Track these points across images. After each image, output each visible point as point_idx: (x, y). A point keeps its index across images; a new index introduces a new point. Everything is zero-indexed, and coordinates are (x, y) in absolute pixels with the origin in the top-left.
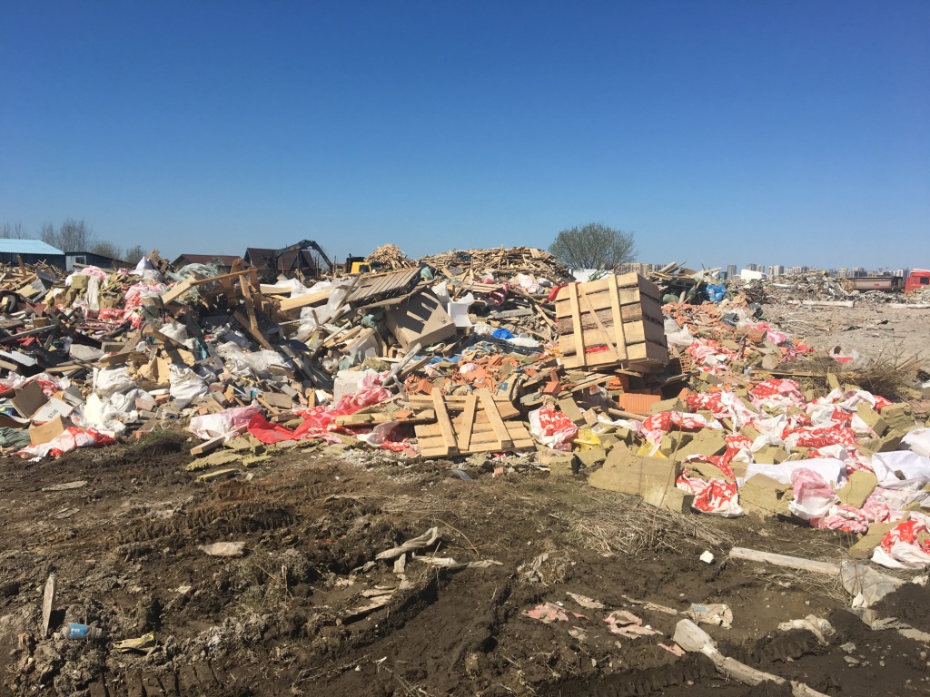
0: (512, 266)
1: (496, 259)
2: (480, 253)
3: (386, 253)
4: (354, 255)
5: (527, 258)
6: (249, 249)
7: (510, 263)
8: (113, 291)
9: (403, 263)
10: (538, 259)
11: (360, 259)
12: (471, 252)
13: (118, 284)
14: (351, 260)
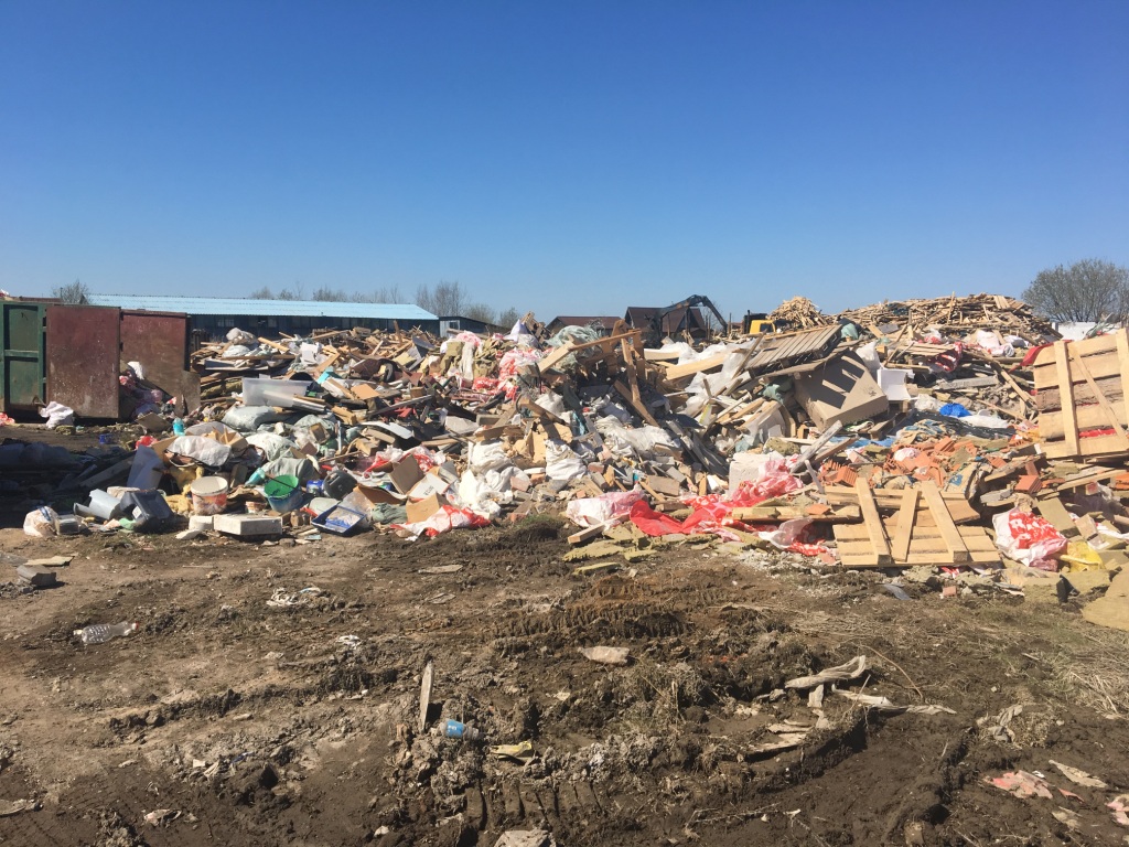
0: (967, 320)
1: (945, 312)
2: (921, 304)
3: (794, 308)
4: (753, 312)
5: (990, 309)
6: (629, 308)
7: (964, 316)
8: (487, 358)
9: (816, 319)
10: (1006, 311)
11: (761, 317)
12: (909, 304)
13: (492, 351)
14: (750, 318)
